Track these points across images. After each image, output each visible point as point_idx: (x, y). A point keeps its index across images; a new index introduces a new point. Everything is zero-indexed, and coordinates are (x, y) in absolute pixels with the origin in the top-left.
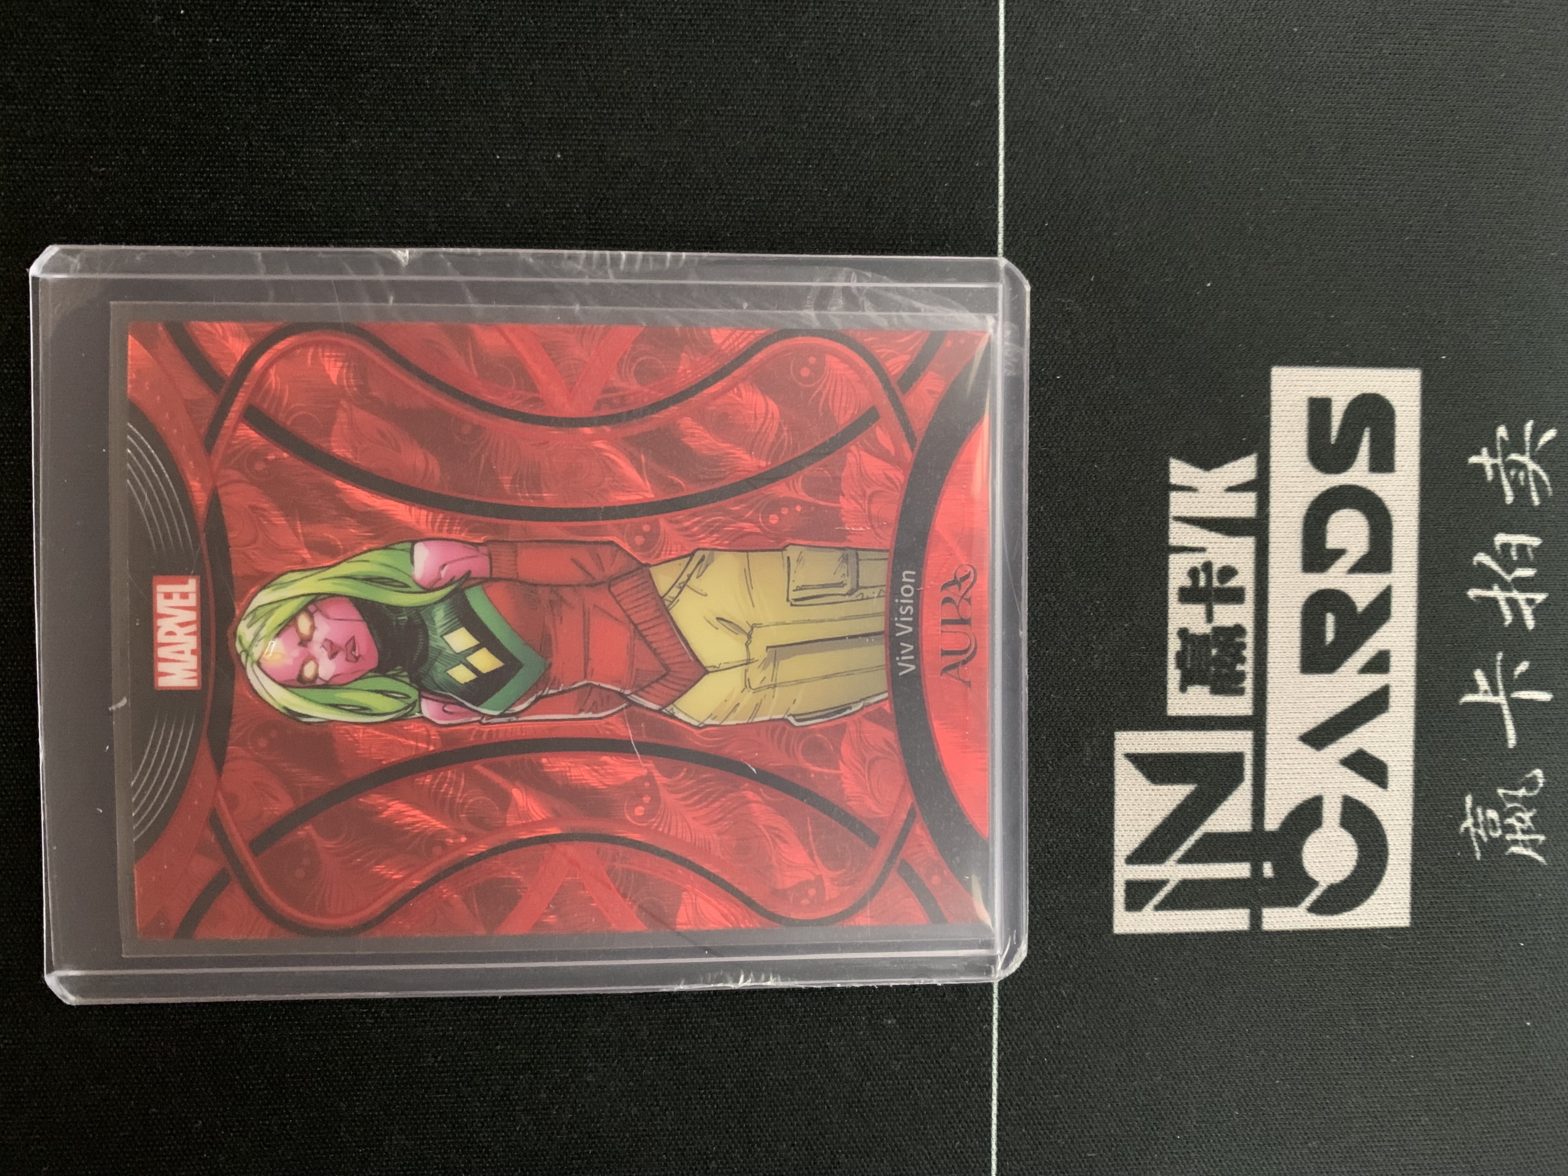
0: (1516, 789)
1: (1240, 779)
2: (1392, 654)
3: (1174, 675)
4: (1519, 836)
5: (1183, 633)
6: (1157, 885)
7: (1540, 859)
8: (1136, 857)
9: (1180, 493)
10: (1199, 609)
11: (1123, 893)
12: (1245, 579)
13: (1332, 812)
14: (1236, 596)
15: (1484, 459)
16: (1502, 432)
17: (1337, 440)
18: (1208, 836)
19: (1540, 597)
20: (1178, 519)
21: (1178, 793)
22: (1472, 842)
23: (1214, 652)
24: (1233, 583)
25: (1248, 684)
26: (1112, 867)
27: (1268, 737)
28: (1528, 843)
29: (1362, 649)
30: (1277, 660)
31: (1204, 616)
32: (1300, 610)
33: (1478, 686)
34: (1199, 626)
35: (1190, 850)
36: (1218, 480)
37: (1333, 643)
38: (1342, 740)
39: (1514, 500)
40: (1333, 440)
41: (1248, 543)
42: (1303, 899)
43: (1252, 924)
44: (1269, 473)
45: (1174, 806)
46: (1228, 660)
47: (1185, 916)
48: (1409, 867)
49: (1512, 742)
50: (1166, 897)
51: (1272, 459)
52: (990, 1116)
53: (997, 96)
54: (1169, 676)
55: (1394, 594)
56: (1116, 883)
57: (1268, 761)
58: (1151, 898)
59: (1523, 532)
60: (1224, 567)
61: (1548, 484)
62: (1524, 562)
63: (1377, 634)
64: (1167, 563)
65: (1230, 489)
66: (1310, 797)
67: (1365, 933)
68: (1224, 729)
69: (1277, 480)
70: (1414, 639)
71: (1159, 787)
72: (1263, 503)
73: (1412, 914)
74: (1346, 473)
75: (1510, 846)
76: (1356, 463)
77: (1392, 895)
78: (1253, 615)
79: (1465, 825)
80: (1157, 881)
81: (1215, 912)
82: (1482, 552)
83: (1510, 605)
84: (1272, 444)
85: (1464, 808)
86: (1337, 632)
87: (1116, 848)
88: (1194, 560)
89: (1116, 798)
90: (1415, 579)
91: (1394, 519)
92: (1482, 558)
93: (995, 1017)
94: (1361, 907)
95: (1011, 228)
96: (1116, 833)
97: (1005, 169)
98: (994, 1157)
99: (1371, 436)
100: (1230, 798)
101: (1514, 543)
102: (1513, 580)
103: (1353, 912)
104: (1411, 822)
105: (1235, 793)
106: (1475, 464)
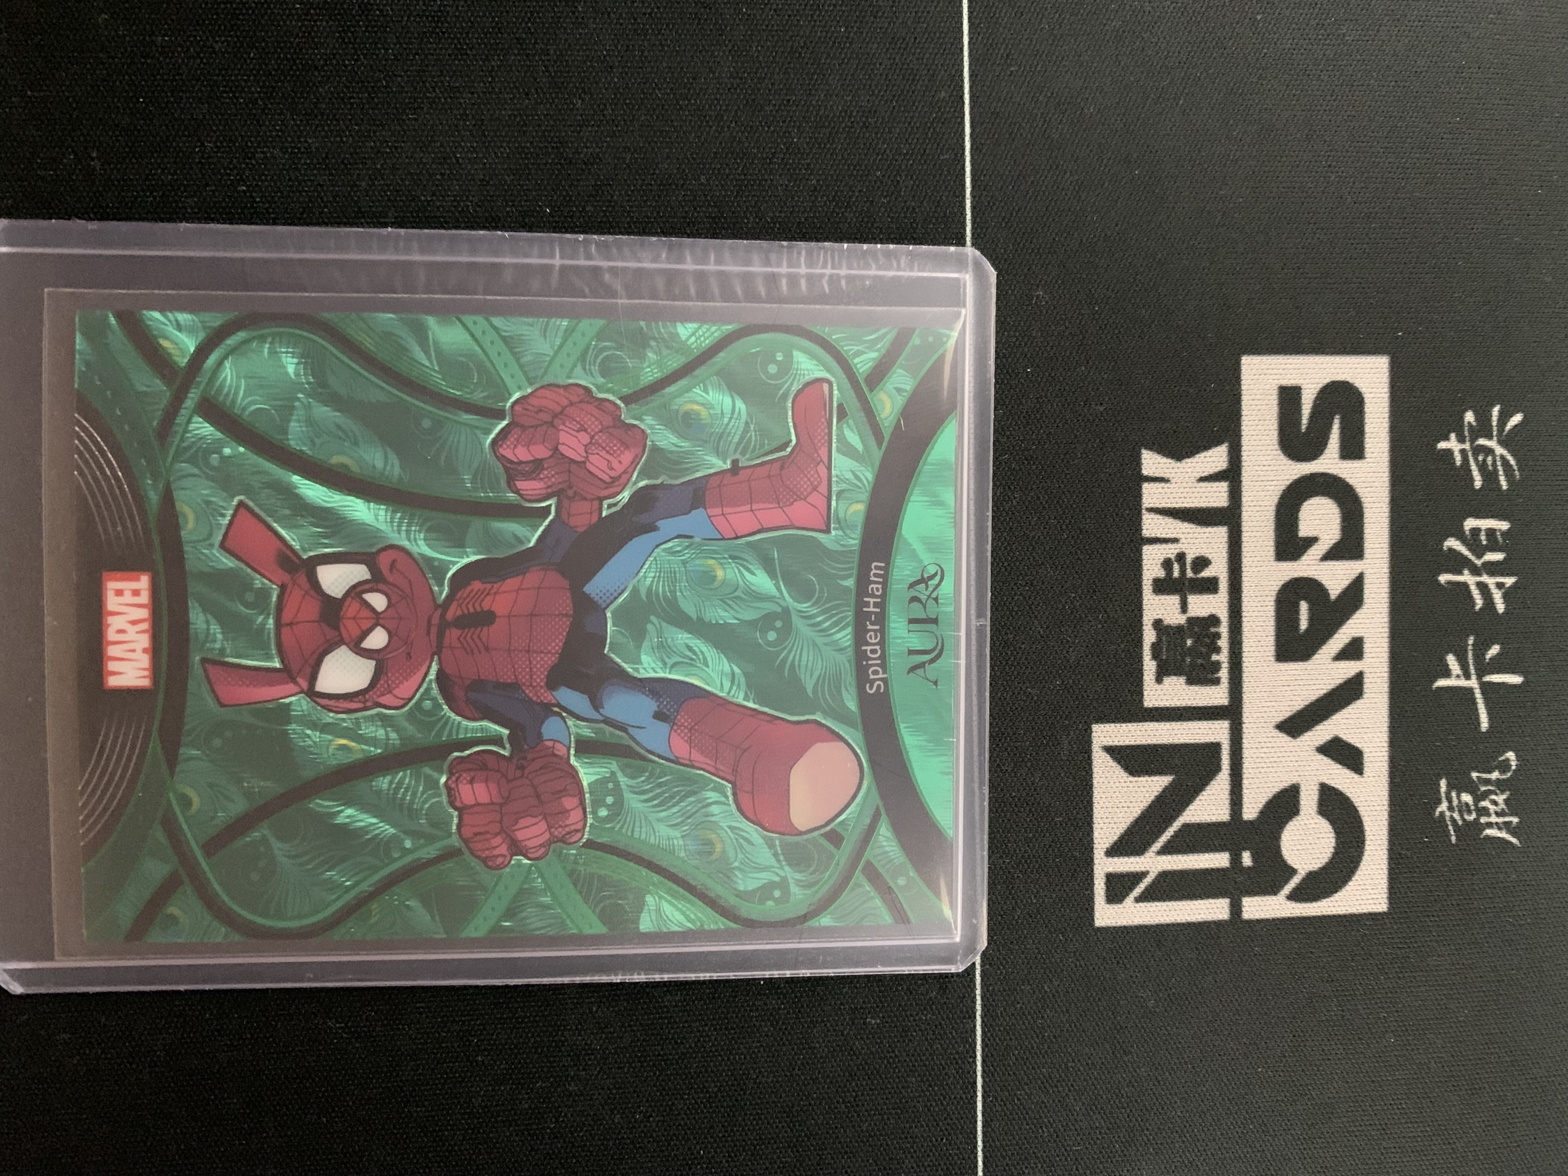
0: (1490, 772)
1: (1218, 769)
2: (1365, 640)
3: (1149, 666)
4: (1494, 819)
5: (1158, 624)
6: (1137, 877)
7: (1514, 840)
8: (1116, 850)
9: (1152, 484)
10: (1174, 600)
11: (1103, 885)
12: (1219, 569)
13: (1309, 800)
14: (1210, 586)
15: (1452, 444)
16: (1469, 417)
17: (1307, 428)
18: (1186, 826)
19: (1509, 581)
20: (1151, 510)
21: (1156, 784)
22: (1447, 826)
23: (1189, 642)
24: (1206, 573)
25: (1224, 674)
26: (1092, 859)
27: (1244, 726)
28: (1501, 825)
29: (1336, 636)
30: (1251, 649)
31: (1179, 607)
32: (1274, 598)
33: (1450, 670)
34: (1174, 617)
35: (1169, 842)
36: (1189, 470)
37: (1307, 630)
38: (1318, 727)
39: (1483, 485)
40: (1304, 428)
41: (1221, 533)
42: (1282, 887)
43: (1232, 913)
44: (1240, 461)
45: (1153, 798)
46: (1203, 650)
47: (1165, 908)
48: (1386, 852)
49: (1485, 725)
50: (1146, 889)
51: (1244, 448)
52: (975, 1112)
53: (962, 87)
54: (1145, 667)
55: (1366, 581)
56: (1096, 876)
57: (1244, 751)
58: (1131, 889)
59: (1492, 517)
60: (1197, 558)
61: (1515, 468)
62: (1493, 546)
63: (1350, 621)
64: (1141, 555)
65: (1202, 479)
66: (1286, 784)
67: (1344, 920)
68: (1200, 719)
69: (1248, 469)
70: (1387, 625)
71: (1136, 779)
72: (1235, 494)
73: (1390, 898)
74: (1316, 461)
75: (1484, 829)
76: (1326, 451)
77: (1370, 881)
78: (1226, 605)
79: (1439, 809)
80: (1137, 873)
81: (1195, 902)
82: (1452, 535)
83: (1480, 590)
84: (1243, 433)
85: (1439, 792)
86: (1311, 620)
87: (1095, 841)
88: (1167, 551)
89: (1094, 790)
90: (1387, 565)
91: (1365, 505)
92: (1452, 543)
93: (978, 1014)
94: (1339, 894)
95: (978, 220)
96: (1095, 826)
97: (971, 161)
98: (980, 1154)
99: (1341, 423)
100: (1208, 788)
101: (1483, 528)
102: (1483, 564)
103: (1332, 899)
104: (1386, 807)
105: (1213, 782)
106: (1444, 450)
